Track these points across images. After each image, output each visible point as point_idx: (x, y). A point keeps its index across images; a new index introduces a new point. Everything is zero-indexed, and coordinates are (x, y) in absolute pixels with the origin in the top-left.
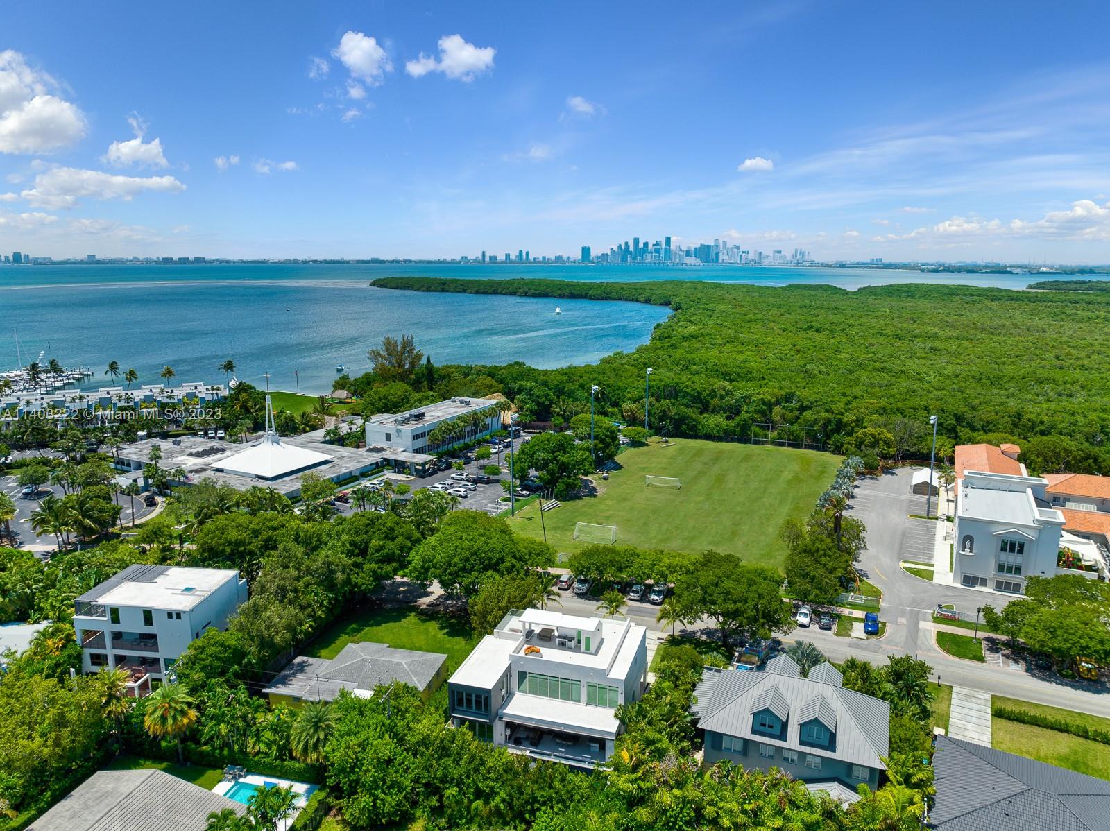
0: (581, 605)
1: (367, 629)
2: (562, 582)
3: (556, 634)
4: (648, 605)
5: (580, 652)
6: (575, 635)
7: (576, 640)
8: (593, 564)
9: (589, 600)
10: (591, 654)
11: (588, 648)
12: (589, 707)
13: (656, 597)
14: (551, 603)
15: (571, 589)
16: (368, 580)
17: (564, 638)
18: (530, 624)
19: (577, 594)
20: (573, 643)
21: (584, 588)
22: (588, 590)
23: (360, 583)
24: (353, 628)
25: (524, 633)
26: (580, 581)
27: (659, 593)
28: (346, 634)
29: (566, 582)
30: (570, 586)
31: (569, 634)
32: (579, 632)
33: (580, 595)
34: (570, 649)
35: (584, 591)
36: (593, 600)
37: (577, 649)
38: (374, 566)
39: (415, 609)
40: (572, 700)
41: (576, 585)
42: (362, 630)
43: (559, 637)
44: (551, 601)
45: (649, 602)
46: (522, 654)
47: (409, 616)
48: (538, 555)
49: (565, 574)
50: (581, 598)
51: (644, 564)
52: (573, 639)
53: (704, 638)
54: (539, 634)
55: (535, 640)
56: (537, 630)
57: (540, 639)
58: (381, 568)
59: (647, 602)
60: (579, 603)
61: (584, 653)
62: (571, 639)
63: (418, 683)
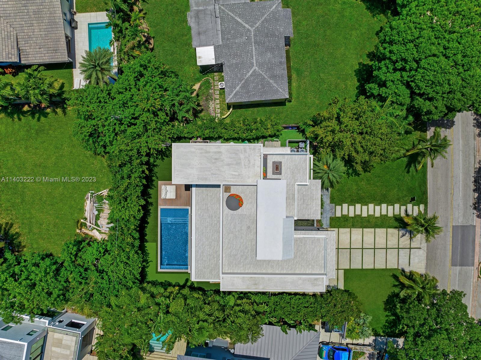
63: (233, 94)
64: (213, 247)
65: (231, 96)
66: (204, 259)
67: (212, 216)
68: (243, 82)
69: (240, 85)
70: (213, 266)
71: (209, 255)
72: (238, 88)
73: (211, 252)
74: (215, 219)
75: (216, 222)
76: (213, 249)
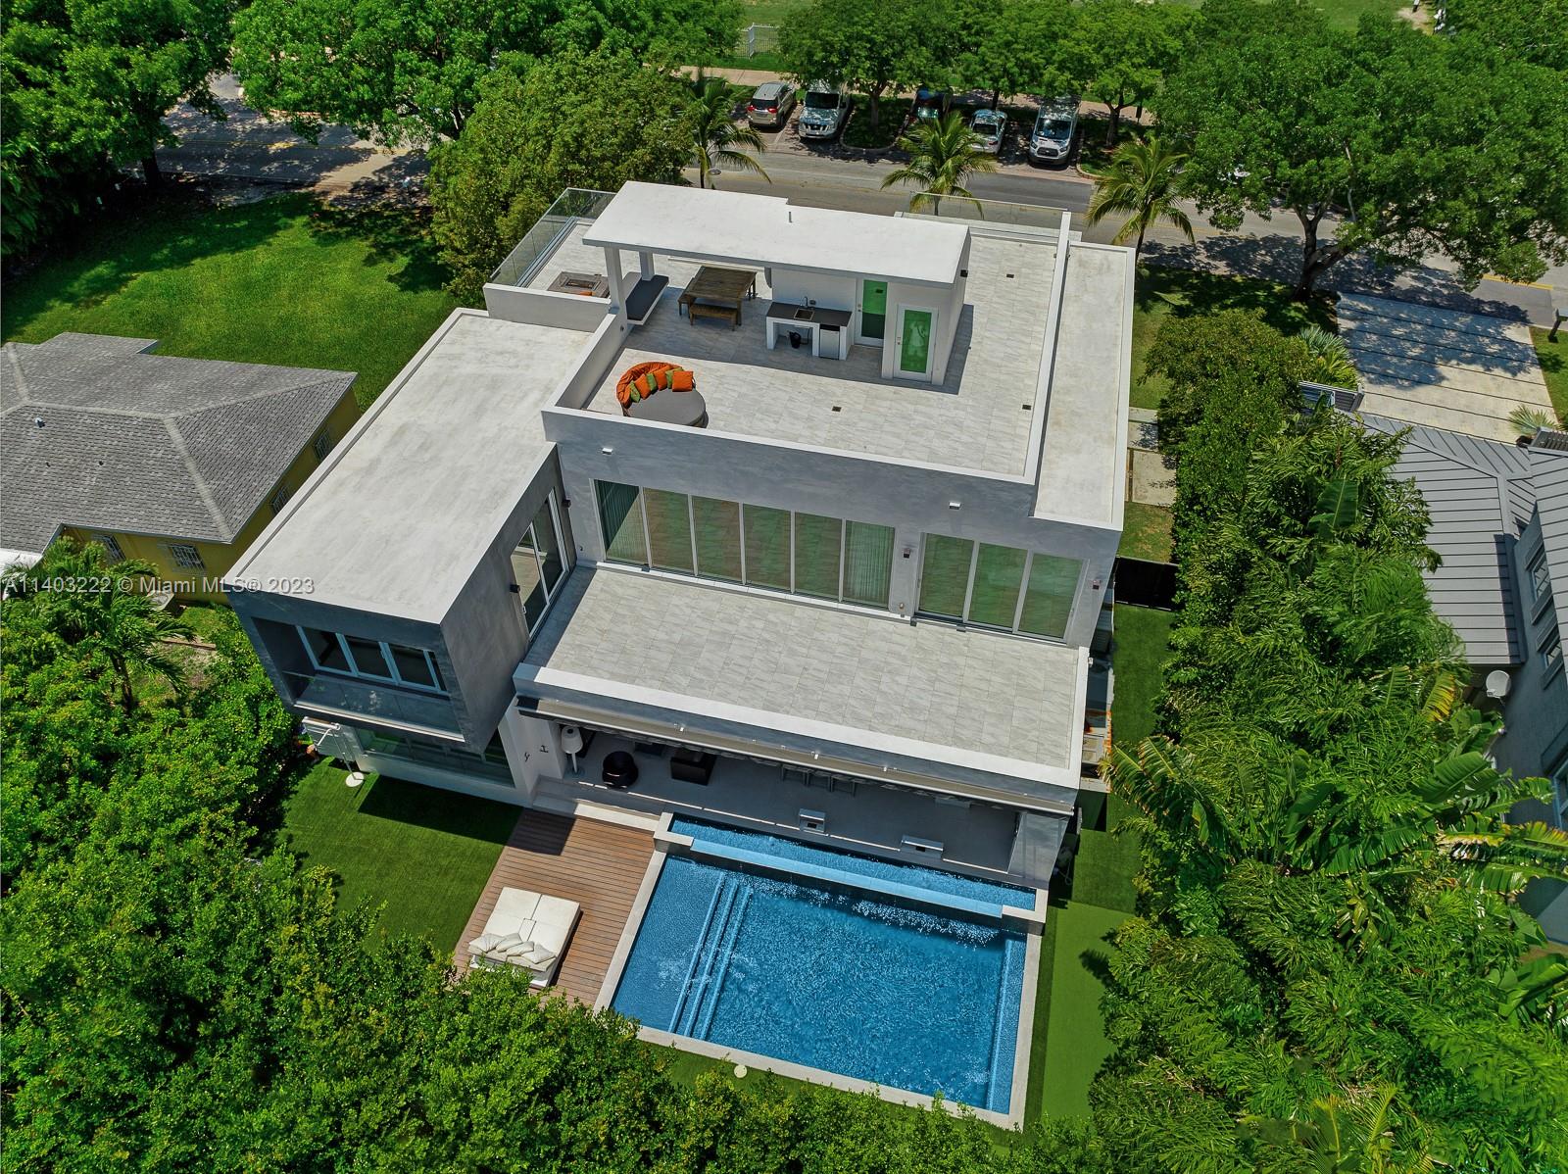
0: (819, 174)
1: (142, 276)
2: (762, 104)
3: (764, 292)
4: (1022, 170)
5: (876, 377)
6: (853, 301)
7: (856, 321)
8: (860, 37)
9: (846, 158)
10: (928, 385)
11: (914, 361)
12: (926, 628)
13: (1050, 144)
14: (730, 172)
15: (788, 128)
16: (89, 109)
17: (803, 313)
18: (646, 254)
19: (807, 141)
20: (842, 339)
21: (828, 121)
22: (840, 128)
23: (60, 122)
24: (99, 278)
25: (619, 297)
26: (818, 101)
27: (1059, 128)
28: (71, 298)
29: (773, 104)
30: (784, 117)
31: (826, 296)
32: (876, 288)
33: (816, 144)
34: (829, 364)
35: (829, 131)
36: (856, 157)
37: (864, 366)
38: (102, 55)
39: (307, 206)
40: (850, 597)
41: (803, 113)
42: (124, 282)
43: (778, 309)
44: (730, 163)
45: (1027, 158)
46: (606, 407)
47: (287, 227)
48: (682, 17)
49: (767, 84)
50: (821, 154)
51: (1023, 34)
52: (844, 316)
53: (1221, 269)
54: (688, 298)
55: (671, 321)
56: (680, 276)
57: (695, 319)
58: (124, 63)
59: (1019, 160)
60: (817, 167)
61: (895, 381)
62: (833, 320)
63: (214, 510)
64: (890, 660)
65: (218, 518)
66: (953, 710)
67: (724, 633)
68: (191, 465)
69: (197, 477)
70: (997, 679)
71: (932, 682)
72: (203, 488)
73: (915, 671)
74: (743, 623)
75: (760, 624)
76: (904, 659)
